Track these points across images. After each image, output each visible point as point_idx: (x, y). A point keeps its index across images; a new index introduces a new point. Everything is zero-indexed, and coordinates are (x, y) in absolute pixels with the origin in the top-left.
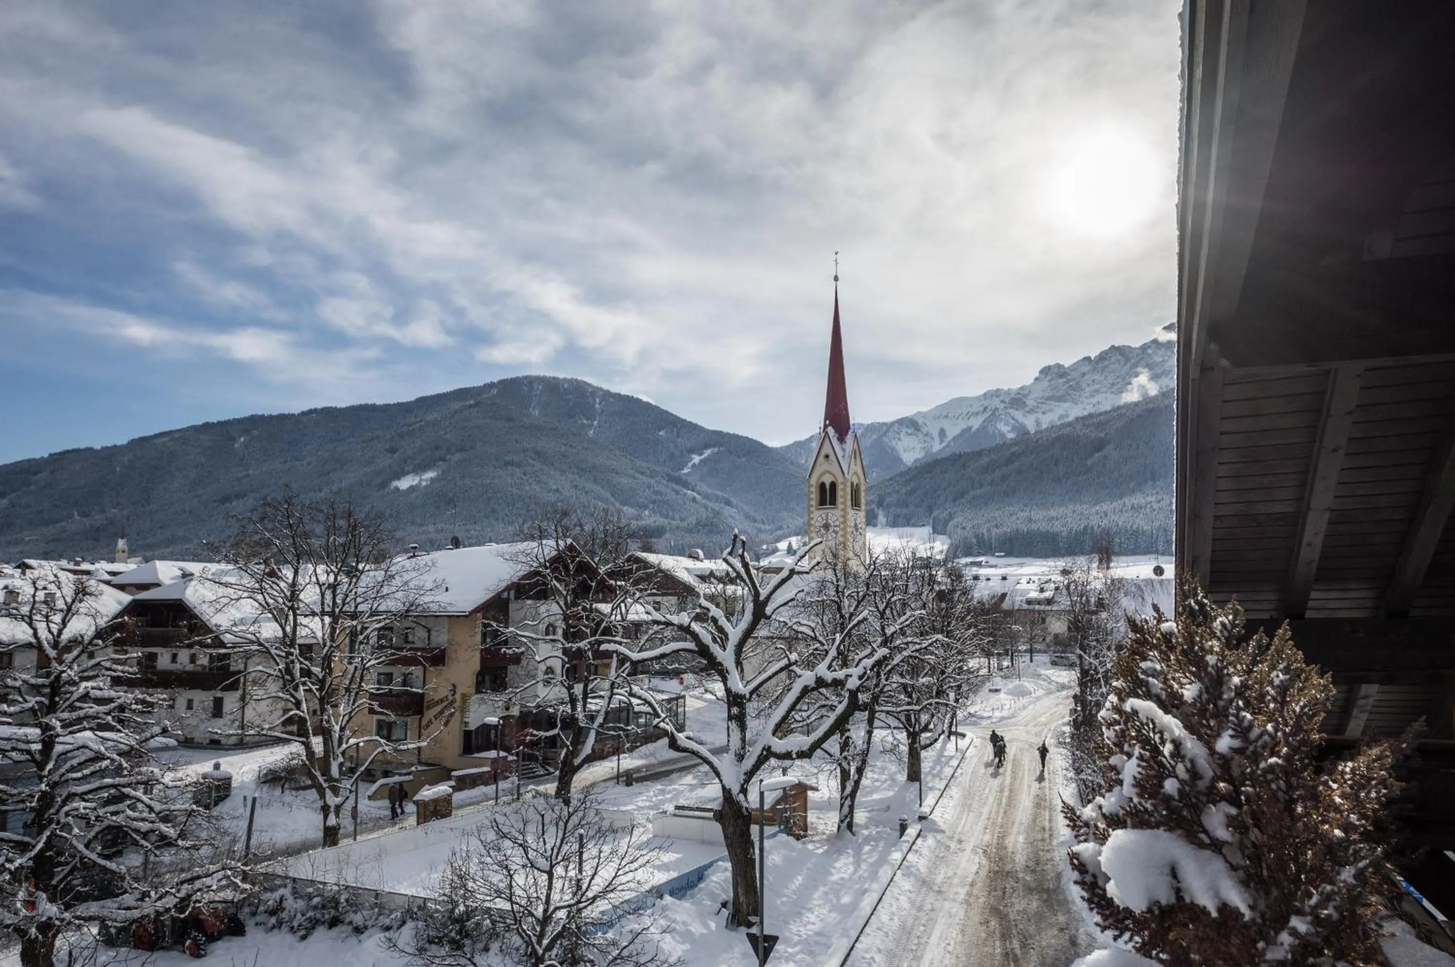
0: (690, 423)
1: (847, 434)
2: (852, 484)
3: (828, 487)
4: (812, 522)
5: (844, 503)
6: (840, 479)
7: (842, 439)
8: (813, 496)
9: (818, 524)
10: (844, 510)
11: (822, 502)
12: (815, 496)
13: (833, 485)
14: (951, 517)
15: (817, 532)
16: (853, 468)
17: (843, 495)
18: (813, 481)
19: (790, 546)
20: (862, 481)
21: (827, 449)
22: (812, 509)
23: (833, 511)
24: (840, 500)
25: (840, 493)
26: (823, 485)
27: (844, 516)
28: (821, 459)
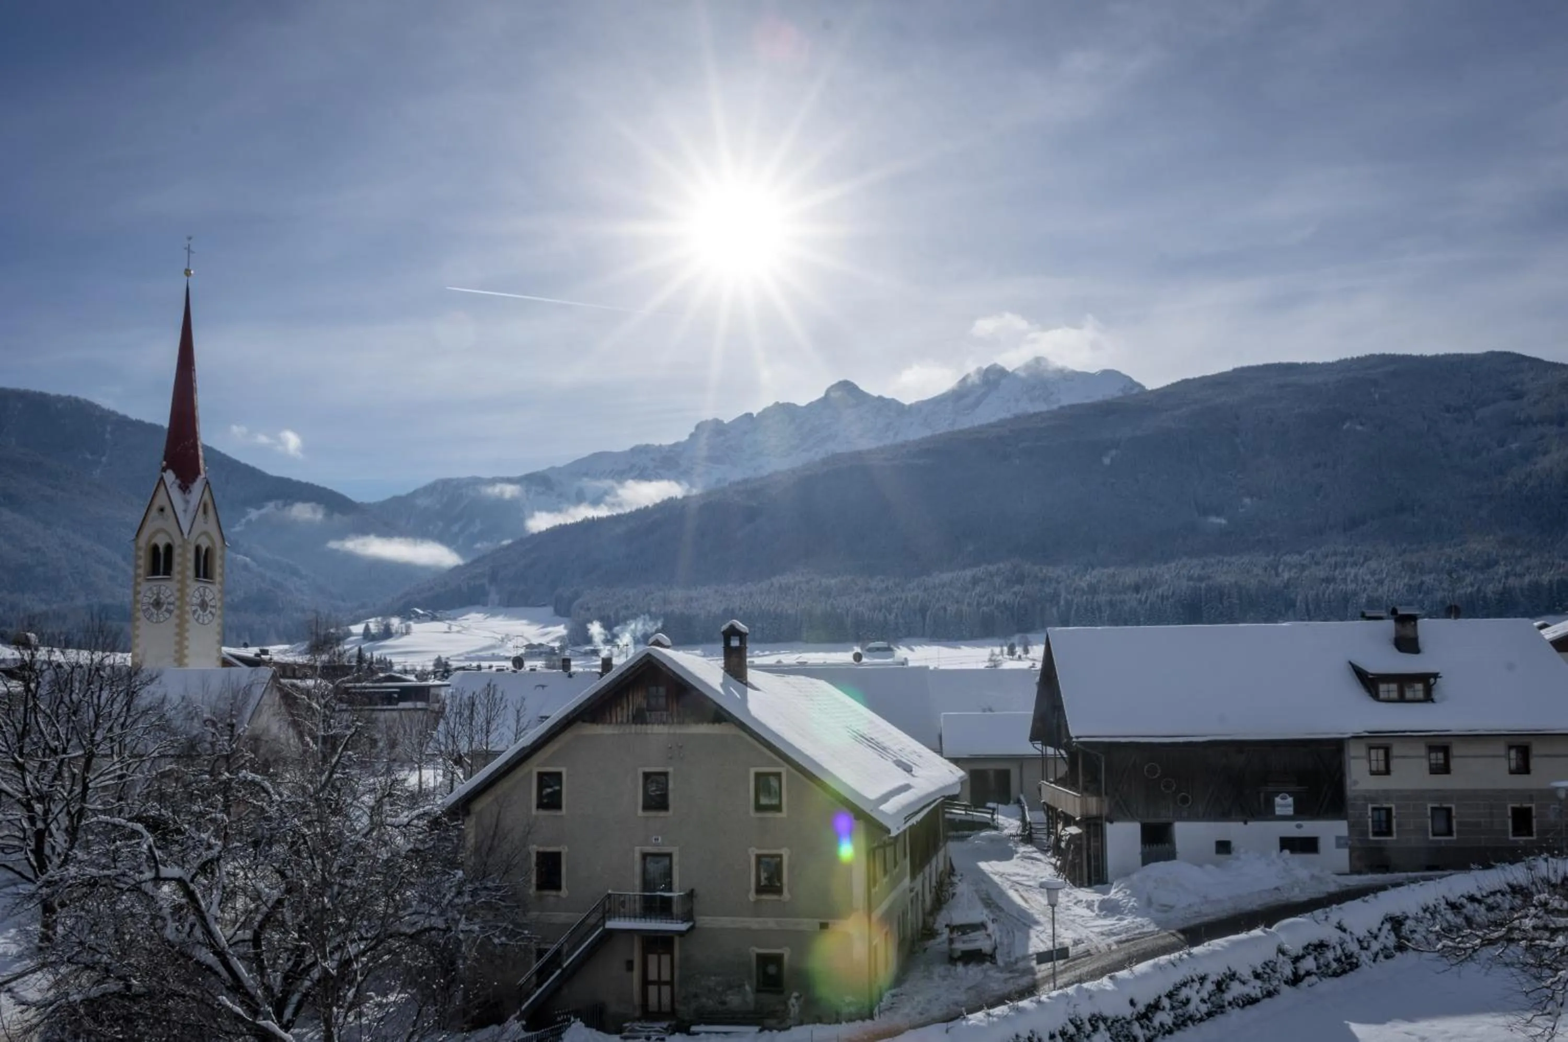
0: (246, 467)
1: (194, 480)
2: (198, 549)
3: (161, 550)
4: (139, 597)
5: (182, 573)
6: (177, 542)
7: (185, 487)
8: (141, 562)
9: (146, 600)
10: (182, 582)
11: (154, 570)
12: (144, 562)
13: (169, 548)
14: (577, 595)
15: (144, 611)
16: (200, 526)
17: (184, 562)
18: (142, 541)
19: (367, 629)
20: (218, 543)
21: (161, 500)
22: (139, 580)
23: (167, 583)
24: (176, 568)
25: (177, 559)
26: (155, 548)
27: (181, 590)
28: (154, 512)
